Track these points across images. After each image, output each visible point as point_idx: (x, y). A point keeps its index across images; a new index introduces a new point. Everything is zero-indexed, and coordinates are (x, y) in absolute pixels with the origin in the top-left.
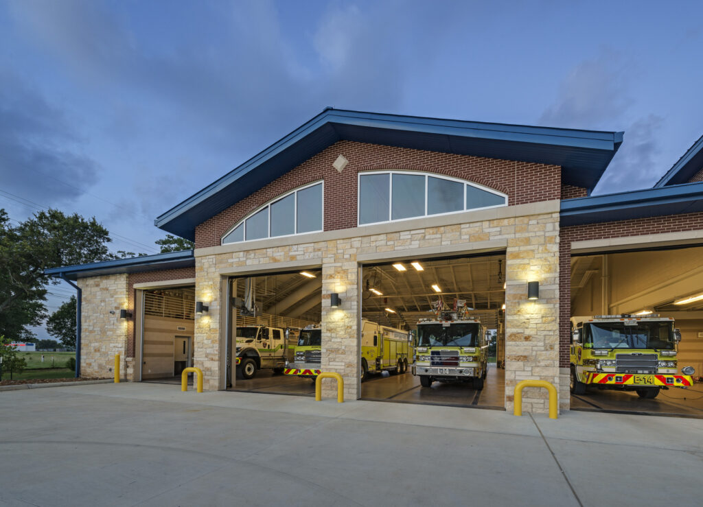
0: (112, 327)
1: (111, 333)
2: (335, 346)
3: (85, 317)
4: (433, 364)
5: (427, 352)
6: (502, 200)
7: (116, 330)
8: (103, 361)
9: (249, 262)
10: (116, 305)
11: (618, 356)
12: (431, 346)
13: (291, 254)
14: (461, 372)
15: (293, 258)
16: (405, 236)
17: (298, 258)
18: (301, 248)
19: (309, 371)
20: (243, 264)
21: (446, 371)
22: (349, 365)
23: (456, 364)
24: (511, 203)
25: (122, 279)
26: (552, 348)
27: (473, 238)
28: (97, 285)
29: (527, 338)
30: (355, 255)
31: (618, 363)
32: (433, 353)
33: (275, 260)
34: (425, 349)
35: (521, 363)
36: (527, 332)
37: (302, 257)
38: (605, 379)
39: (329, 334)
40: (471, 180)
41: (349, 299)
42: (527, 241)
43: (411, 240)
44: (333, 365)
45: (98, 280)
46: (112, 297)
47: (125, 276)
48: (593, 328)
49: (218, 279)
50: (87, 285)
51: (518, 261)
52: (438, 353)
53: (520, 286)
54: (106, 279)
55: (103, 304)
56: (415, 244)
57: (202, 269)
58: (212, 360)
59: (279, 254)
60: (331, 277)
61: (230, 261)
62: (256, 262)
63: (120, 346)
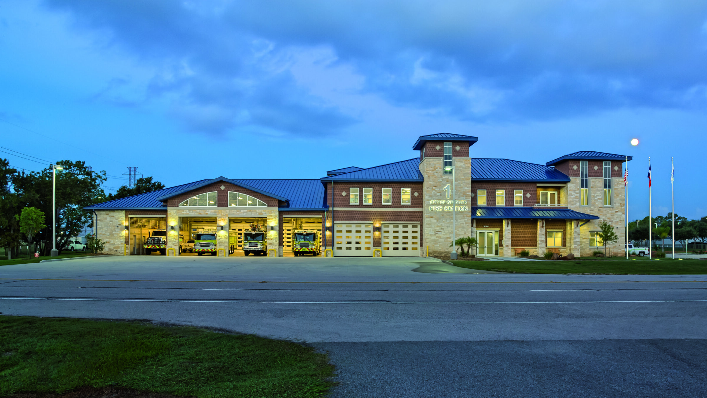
0: (117, 233)
1: (117, 235)
2: (221, 241)
3: (100, 228)
4: (249, 246)
5: (247, 242)
6: (266, 205)
7: (119, 234)
8: (112, 247)
9: (190, 214)
10: (119, 223)
11: (300, 243)
12: (248, 241)
13: (206, 212)
14: (258, 249)
15: (207, 214)
16: (242, 211)
17: (209, 214)
18: (210, 211)
19: (204, 250)
20: (188, 214)
21: (253, 248)
22: (226, 246)
23: (257, 246)
24: (268, 206)
25: (123, 213)
26: (277, 241)
27: (259, 214)
28: (107, 214)
29: (271, 239)
30: (227, 215)
31: (300, 245)
32: (249, 243)
33: (200, 214)
34: (247, 241)
35: (270, 245)
36: (272, 238)
37: (210, 214)
38: (296, 250)
39: (219, 237)
40: (259, 199)
41: (226, 227)
42: (271, 216)
43: (244, 212)
44: (221, 247)
45: (108, 212)
46: (117, 220)
47: (124, 212)
48: (297, 235)
49: (178, 218)
50: (101, 214)
51: (269, 221)
52: (251, 243)
53: (270, 226)
54: (113, 212)
55: (111, 223)
56: (245, 214)
57: (170, 214)
58: (176, 246)
59: (202, 212)
60: (220, 220)
61: (183, 212)
62: (193, 214)
63: (122, 240)
